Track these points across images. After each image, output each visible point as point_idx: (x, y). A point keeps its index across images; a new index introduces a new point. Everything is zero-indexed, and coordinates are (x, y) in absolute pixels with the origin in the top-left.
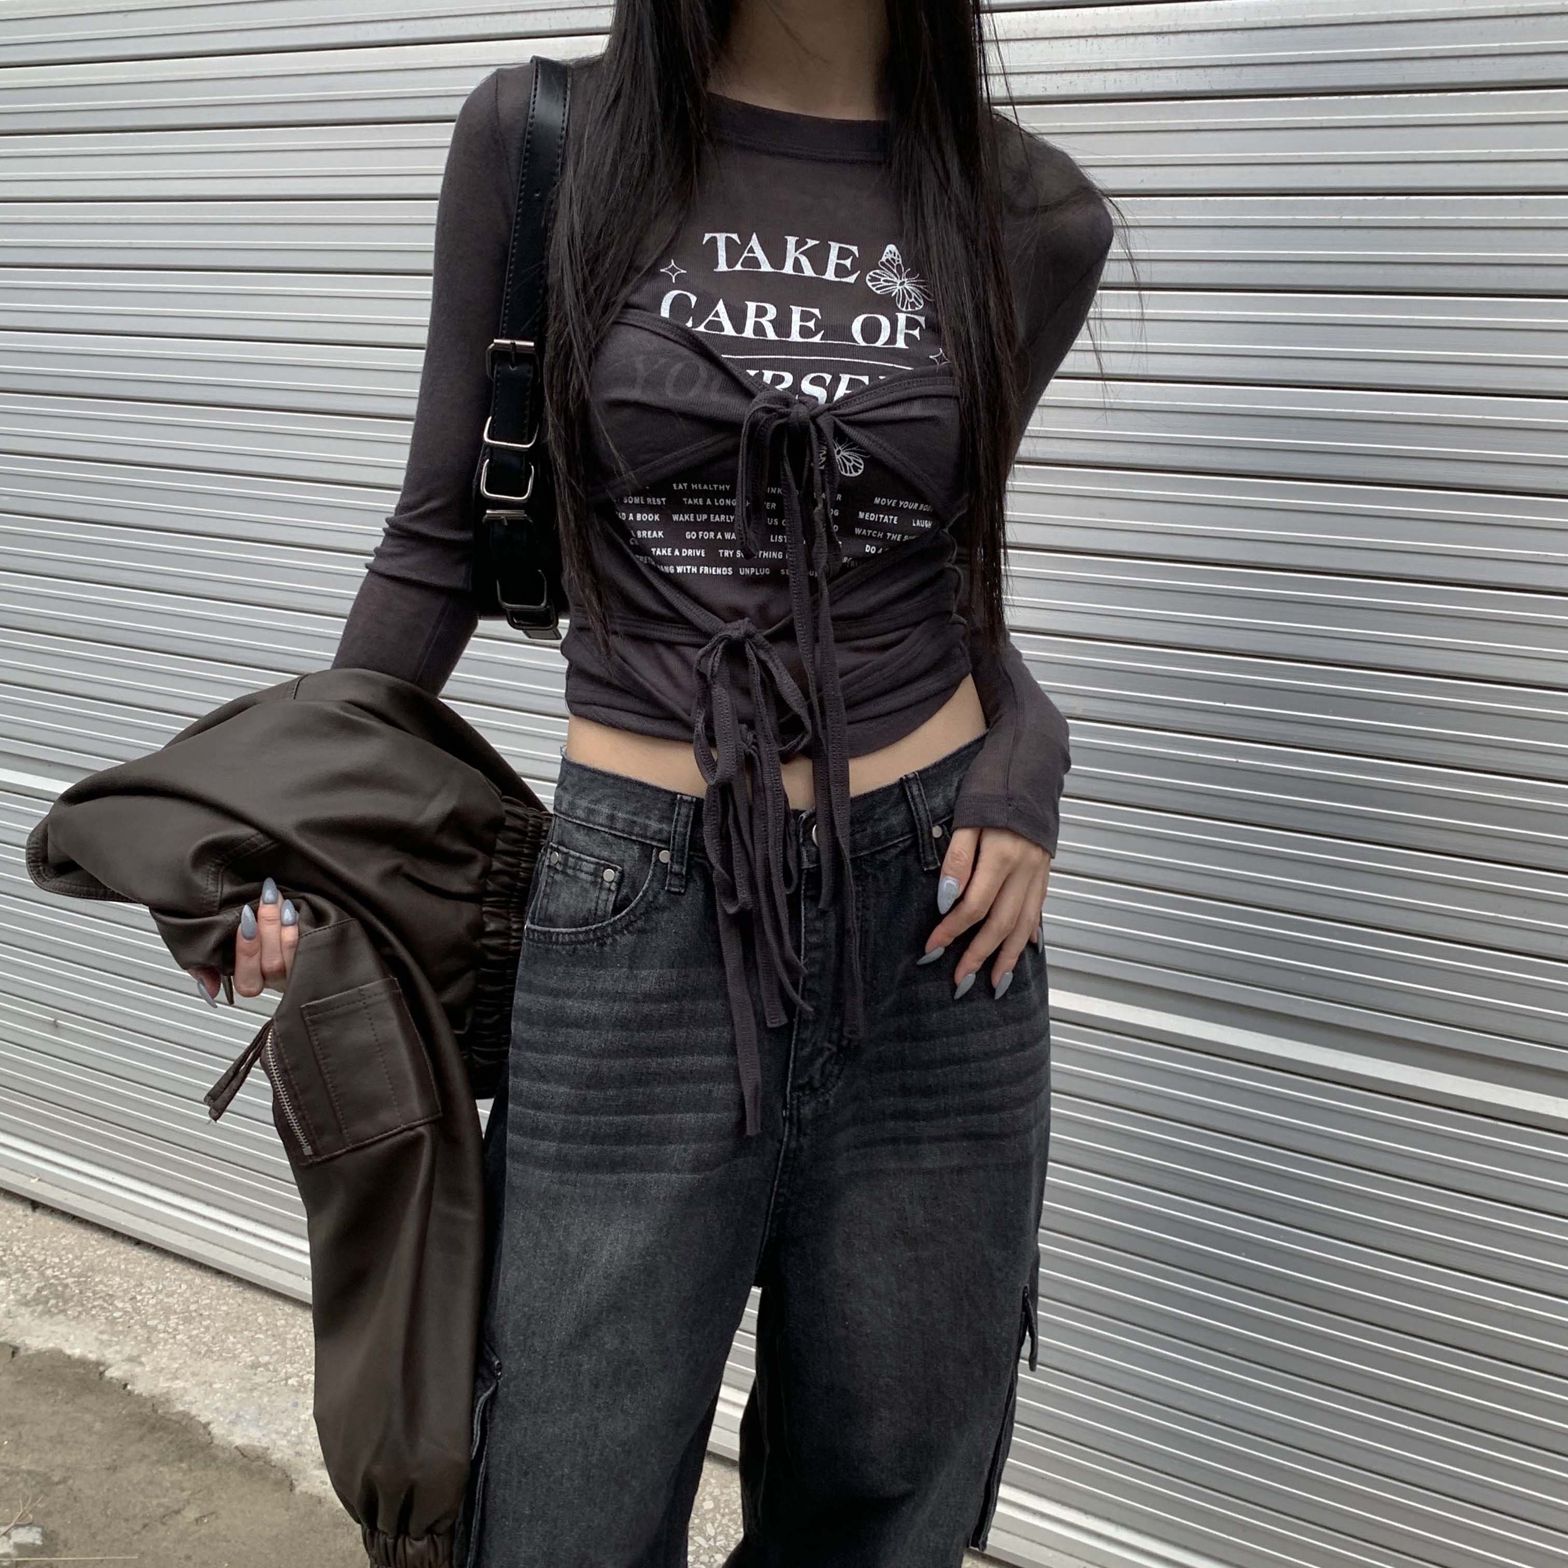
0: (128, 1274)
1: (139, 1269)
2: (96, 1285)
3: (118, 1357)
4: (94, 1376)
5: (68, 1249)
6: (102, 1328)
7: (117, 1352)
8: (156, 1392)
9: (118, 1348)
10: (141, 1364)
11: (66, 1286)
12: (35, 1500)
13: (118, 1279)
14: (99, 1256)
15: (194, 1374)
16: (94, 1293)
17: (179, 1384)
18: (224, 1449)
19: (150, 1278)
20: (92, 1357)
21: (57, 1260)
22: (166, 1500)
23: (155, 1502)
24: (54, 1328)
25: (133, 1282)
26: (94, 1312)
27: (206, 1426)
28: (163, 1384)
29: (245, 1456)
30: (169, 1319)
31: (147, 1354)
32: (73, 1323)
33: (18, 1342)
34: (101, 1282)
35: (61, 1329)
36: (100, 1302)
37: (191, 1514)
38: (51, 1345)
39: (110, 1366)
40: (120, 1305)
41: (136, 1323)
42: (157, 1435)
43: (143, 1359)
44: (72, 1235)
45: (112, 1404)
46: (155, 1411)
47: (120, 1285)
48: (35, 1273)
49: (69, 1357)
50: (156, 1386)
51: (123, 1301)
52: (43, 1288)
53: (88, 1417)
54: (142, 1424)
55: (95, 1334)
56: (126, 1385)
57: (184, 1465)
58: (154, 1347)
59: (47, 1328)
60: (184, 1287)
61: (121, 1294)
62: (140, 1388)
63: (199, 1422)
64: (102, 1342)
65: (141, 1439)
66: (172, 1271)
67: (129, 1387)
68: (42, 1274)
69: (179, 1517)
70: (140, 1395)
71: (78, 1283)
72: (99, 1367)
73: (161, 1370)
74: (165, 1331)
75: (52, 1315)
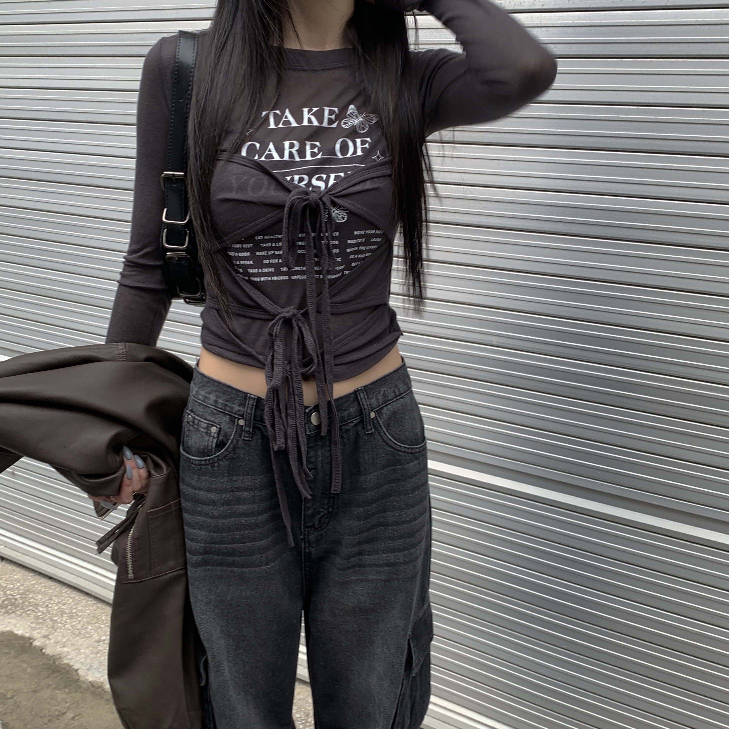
0: (45, 594)
1: (50, 591)
2: (30, 599)
3: (39, 635)
4: (27, 645)
5: (18, 581)
6: (32, 621)
7: (38, 633)
8: (56, 653)
9: (39, 631)
10: (49, 639)
11: (16, 599)
13: (40, 596)
14: (32, 584)
15: (72, 645)
16: (29, 603)
17: (66, 649)
18: (84, 683)
19: (55, 596)
20: (27, 635)
21: (12, 586)
22: (58, 708)
23: (54, 708)
24: (10, 620)
25: (47, 598)
26: (28, 613)
27: (77, 670)
28: (59, 649)
29: (93, 686)
30: (62, 616)
31: (52, 634)
32: (19, 618)
34: (32, 598)
35: (13, 621)
36: (32, 607)
37: (70, 715)
38: (8, 629)
39: (35, 640)
41: (48, 618)
42: (56, 675)
43: (50, 637)
44: (19, 574)
45: (36, 659)
46: (54, 663)
47: (41, 599)
49: (16, 635)
50: (55, 650)
51: (42, 608)
52: (5, 600)
53: (25, 665)
54: (49, 669)
55: (29, 623)
57: (67, 690)
58: (55, 631)
59: (7, 621)
60: (71, 600)
61: (41, 604)
62: (48, 651)
63: (73, 669)
64: (32, 628)
65: (48, 677)
66: (66, 593)
67: (43, 651)
68: (5, 593)
69: (65, 716)
70: (48, 655)
71: (22, 598)
72: (30, 640)
73: (58, 642)
74: (61, 623)
75: (10, 614)
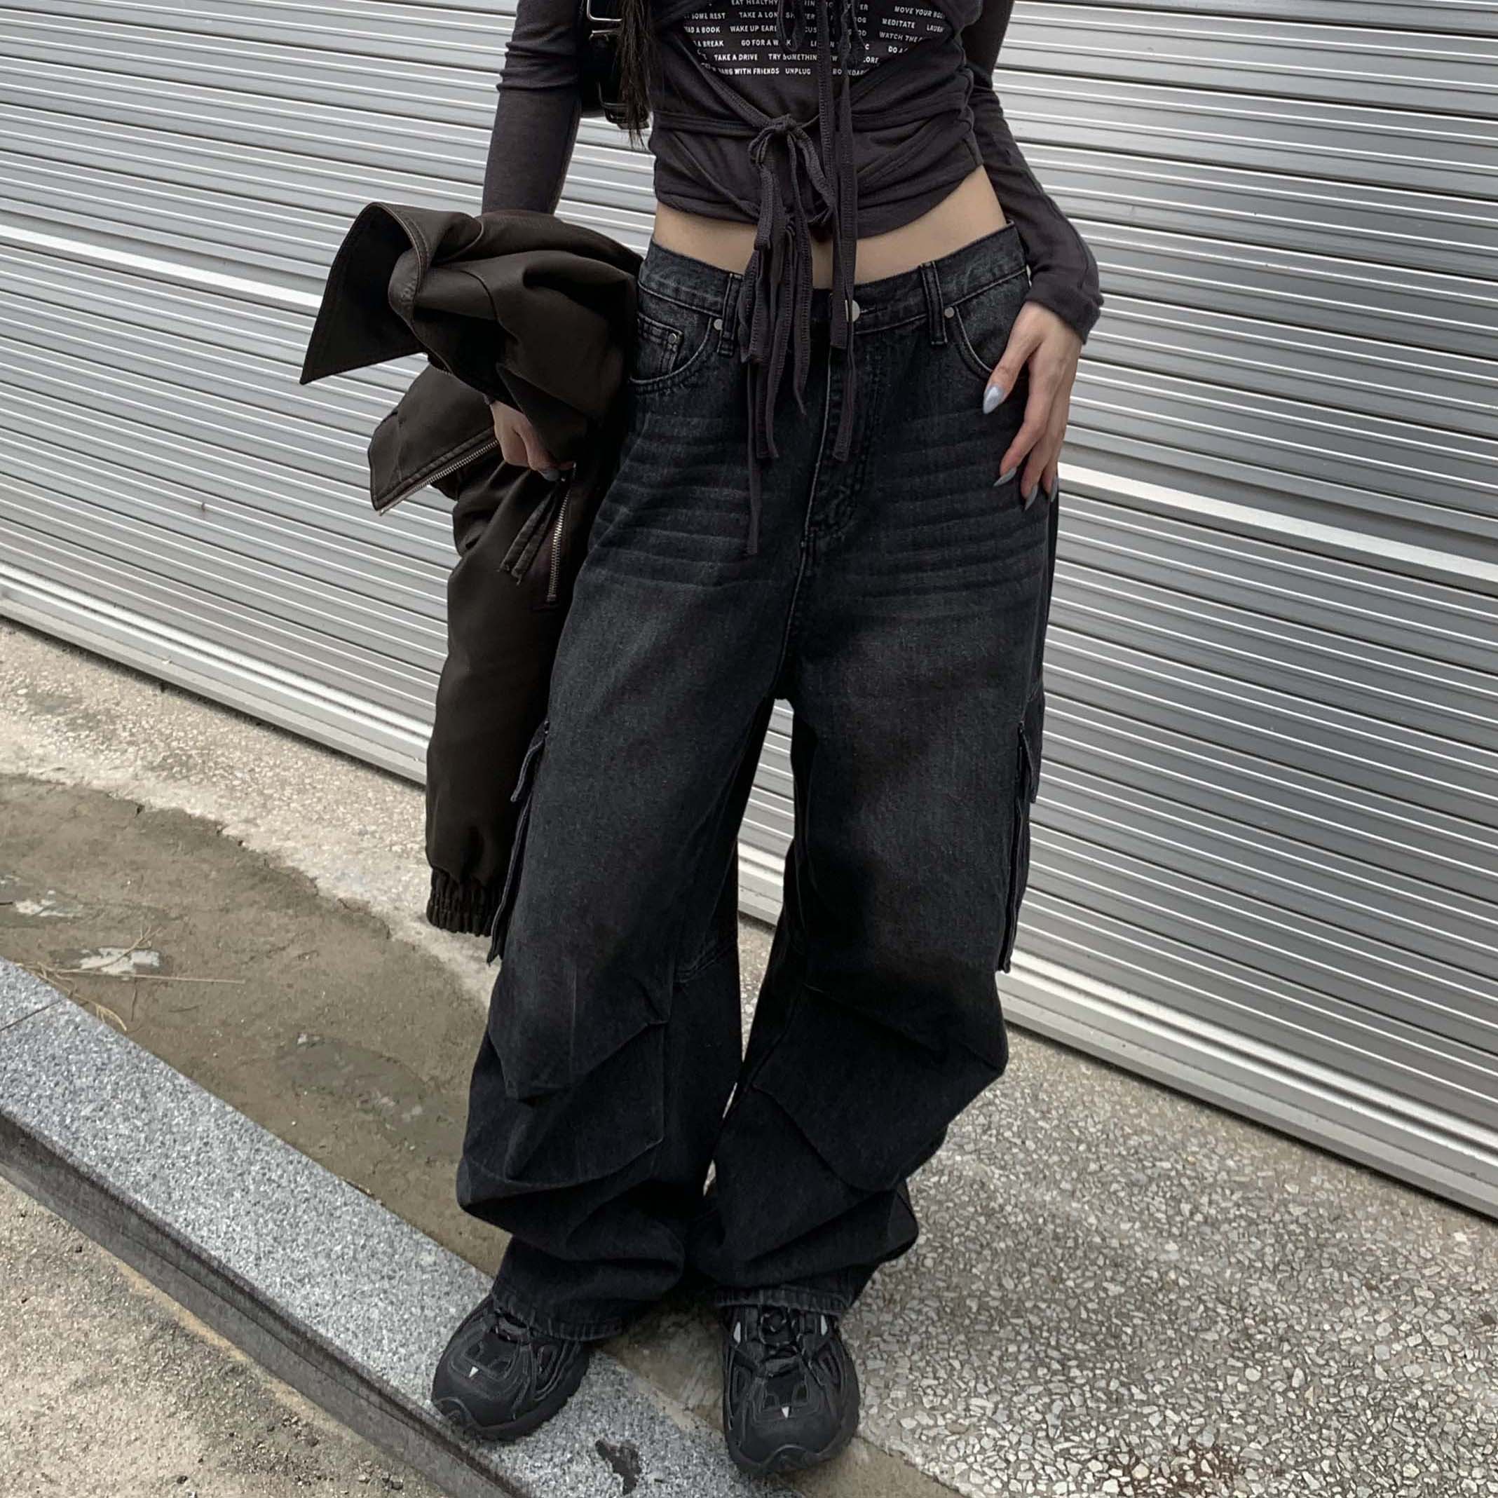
0: (247, 749)
1: (258, 746)
2: (218, 757)
3: (235, 818)
4: (212, 834)
5: (194, 726)
6: (221, 793)
7: (234, 814)
8: (268, 849)
9: (235, 811)
10: (257, 825)
11: (190, 757)
12: (153, 930)
13: (238, 754)
14: (222, 733)
15: (304, 837)
16: (216, 763)
17: (290, 844)
18: (328, 900)
19: (269, 754)
20: (212, 817)
21: (182, 734)
22: (272, 939)
23: (262, 939)
24: (178, 791)
25: (252, 757)
26: (215, 780)
27: (313, 880)
28: (275, 843)
29: (346, 907)
30: (283, 789)
31: (261, 817)
32: (195, 788)
33: (143, 801)
34: (223, 755)
35: (184, 792)
36: (221, 771)
37: (294, 951)
38: (173, 805)
39: (227, 826)
40: (239, 775)
41: (254, 790)
42: (267, 885)
43: (258, 821)
44: (196, 714)
45: (228, 858)
46: (266, 865)
47: (240, 758)
48: (162, 745)
49: (190, 816)
50: (269, 844)
51: (243, 772)
52: (168, 757)
53: (205, 867)
54: (254, 875)
55: (215, 797)
56: (241, 843)
57: (291, 912)
58: (269, 812)
59: (171, 791)
60: (300, 763)
61: (241, 766)
62: (254, 845)
63: (307, 877)
64: (220, 805)
65: (252, 888)
66: (289, 750)
67: (244, 844)
68: (169, 745)
69: (284, 953)
70: (253, 851)
71: (201, 755)
72: (217, 826)
73: (275, 832)
74: (280, 799)
75: (176, 780)
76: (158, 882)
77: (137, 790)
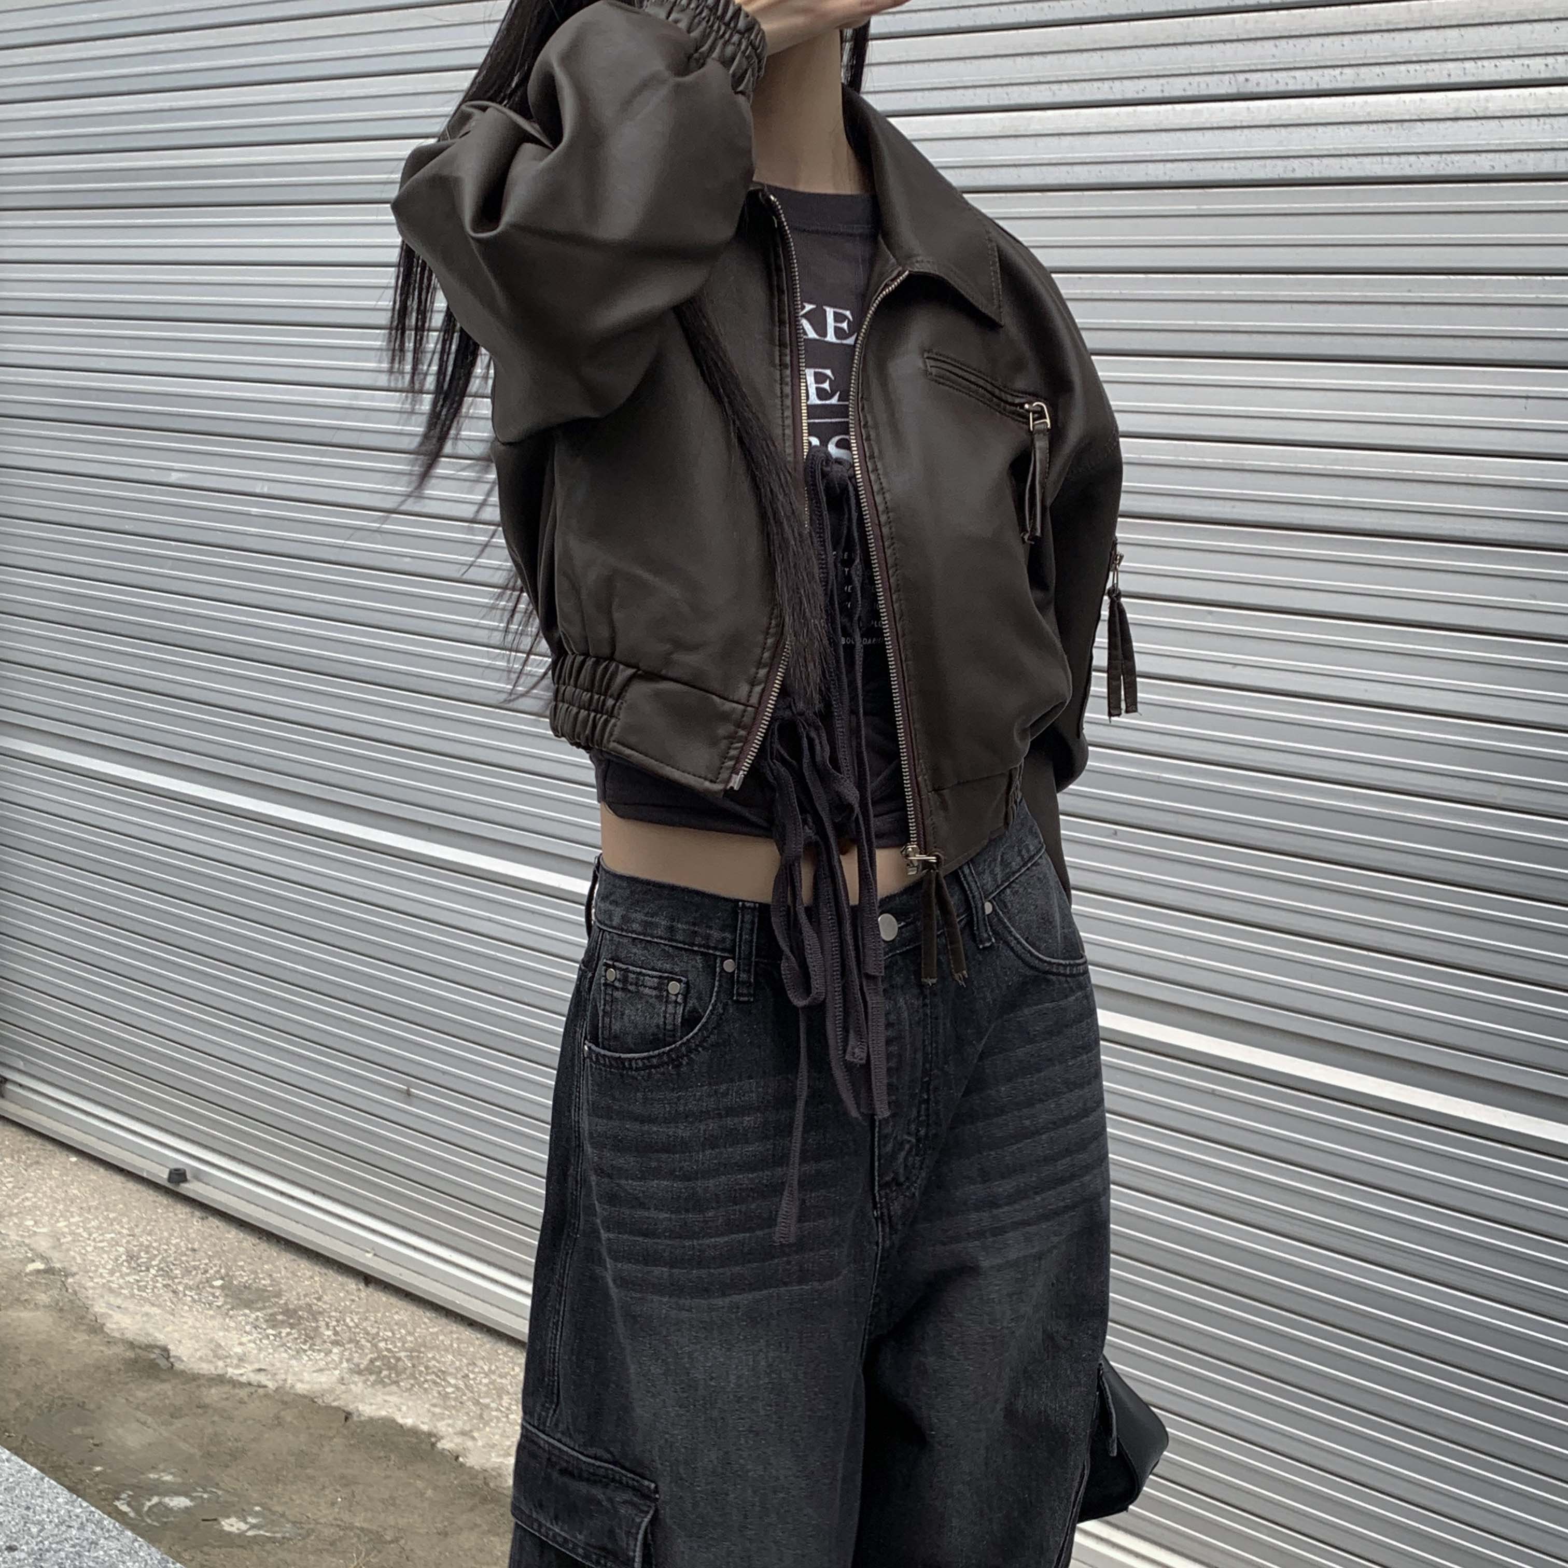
0: (459, 1353)
1: (471, 1349)
2: (429, 1360)
3: (450, 1430)
4: (426, 1446)
5: (404, 1325)
6: (435, 1401)
7: (449, 1425)
8: (488, 1466)
9: (450, 1421)
10: (473, 1438)
11: (399, 1359)
12: (367, 1555)
13: (450, 1357)
14: (432, 1333)
16: (427, 1368)
19: (483, 1358)
20: (425, 1428)
21: (390, 1334)
24: (387, 1398)
25: (465, 1361)
26: (426, 1386)
28: (495, 1460)
31: (479, 1429)
32: (405, 1394)
33: (351, 1408)
34: (434, 1358)
35: (393, 1399)
36: (434, 1377)
38: (383, 1413)
39: (442, 1438)
41: (469, 1399)
42: (490, 1506)
43: (476, 1434)
44: (403, 1312)
45: (444, 1474)
46: (487, 1484)
47: (453, 1362)
48: (369, 1345)
49: (401, 1426)
50: (488, 1460)
51: (456, 1378)
52: (376, 1359)
53: (420, 1484)
54: (473, 1495)
55: (427, 1406)
56: (457, 1458)
58: (486, 1424)
59: (380, 1398)
61: (454, 1371)
62: (472, 1460)
64: (434, 1414)
65: (472, 1510)
66: (505, 1354)
67: (461, 1459)
68: (375, 1346)
70: (471, 1468)
71: (411, 1358)
72: (431, 1438)
73: (494, 1446)
74: (497, 1410)
75: (385, 1385)
76: (370, 1499)
77: (343, 1396)
